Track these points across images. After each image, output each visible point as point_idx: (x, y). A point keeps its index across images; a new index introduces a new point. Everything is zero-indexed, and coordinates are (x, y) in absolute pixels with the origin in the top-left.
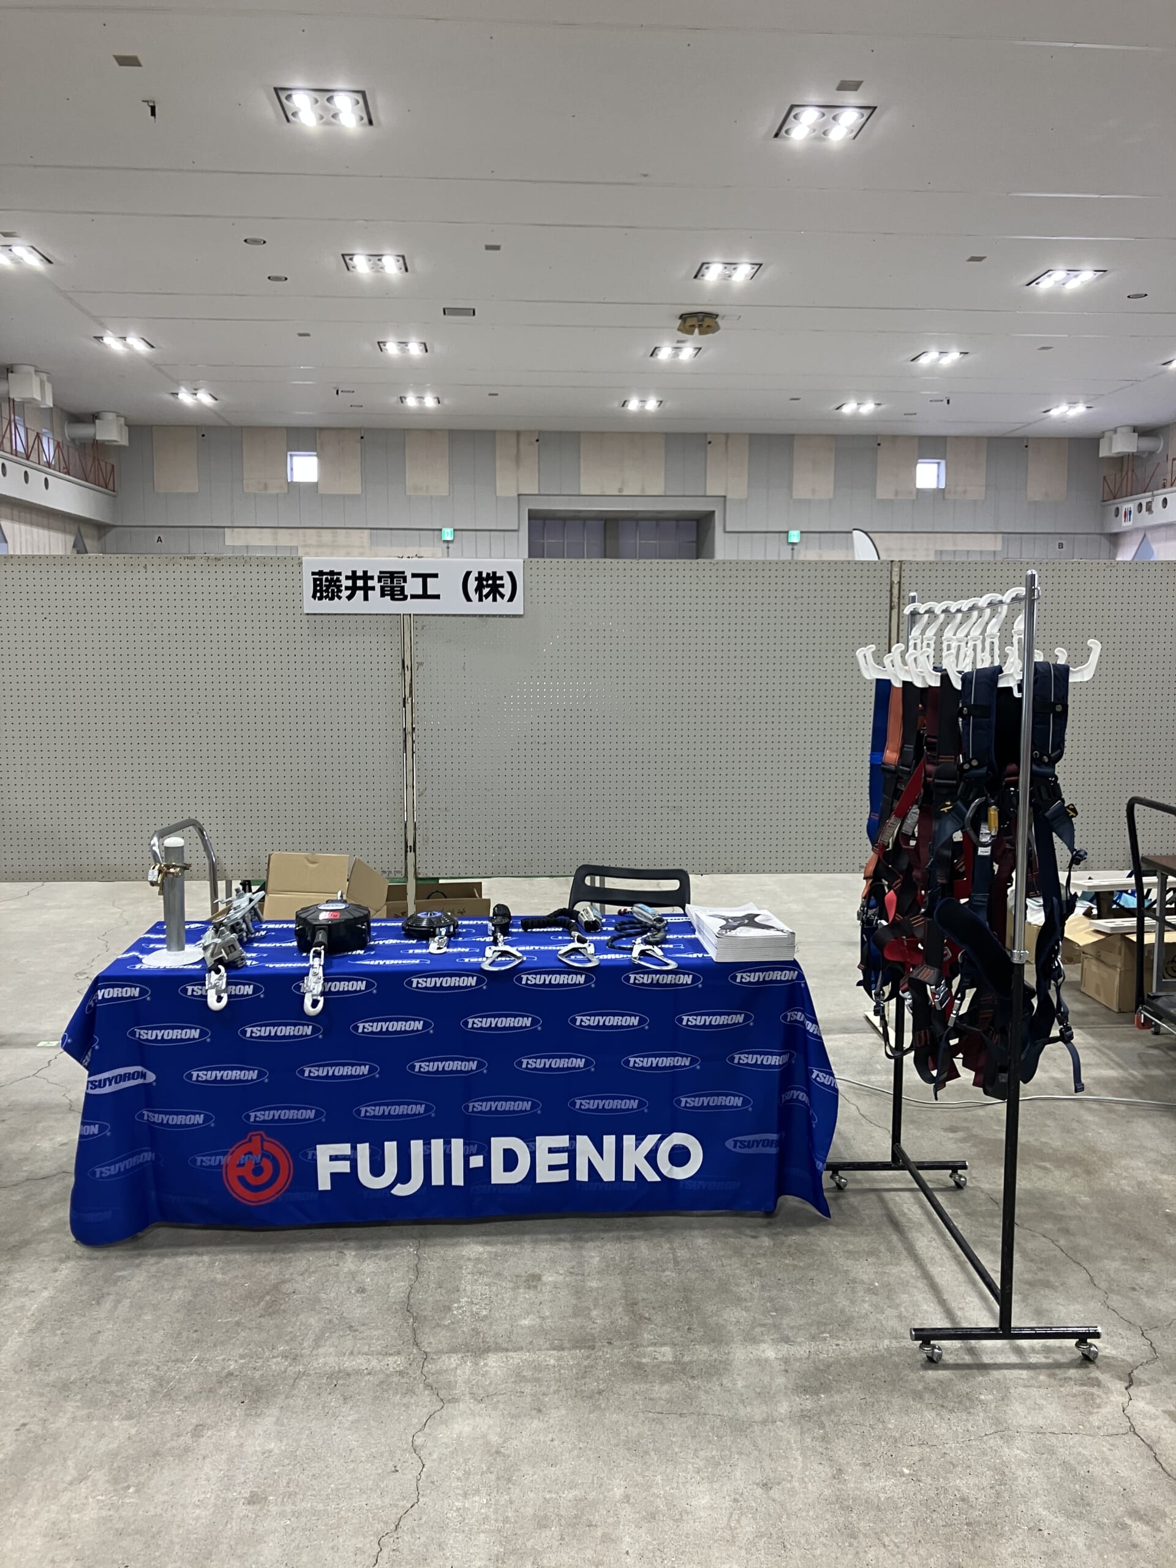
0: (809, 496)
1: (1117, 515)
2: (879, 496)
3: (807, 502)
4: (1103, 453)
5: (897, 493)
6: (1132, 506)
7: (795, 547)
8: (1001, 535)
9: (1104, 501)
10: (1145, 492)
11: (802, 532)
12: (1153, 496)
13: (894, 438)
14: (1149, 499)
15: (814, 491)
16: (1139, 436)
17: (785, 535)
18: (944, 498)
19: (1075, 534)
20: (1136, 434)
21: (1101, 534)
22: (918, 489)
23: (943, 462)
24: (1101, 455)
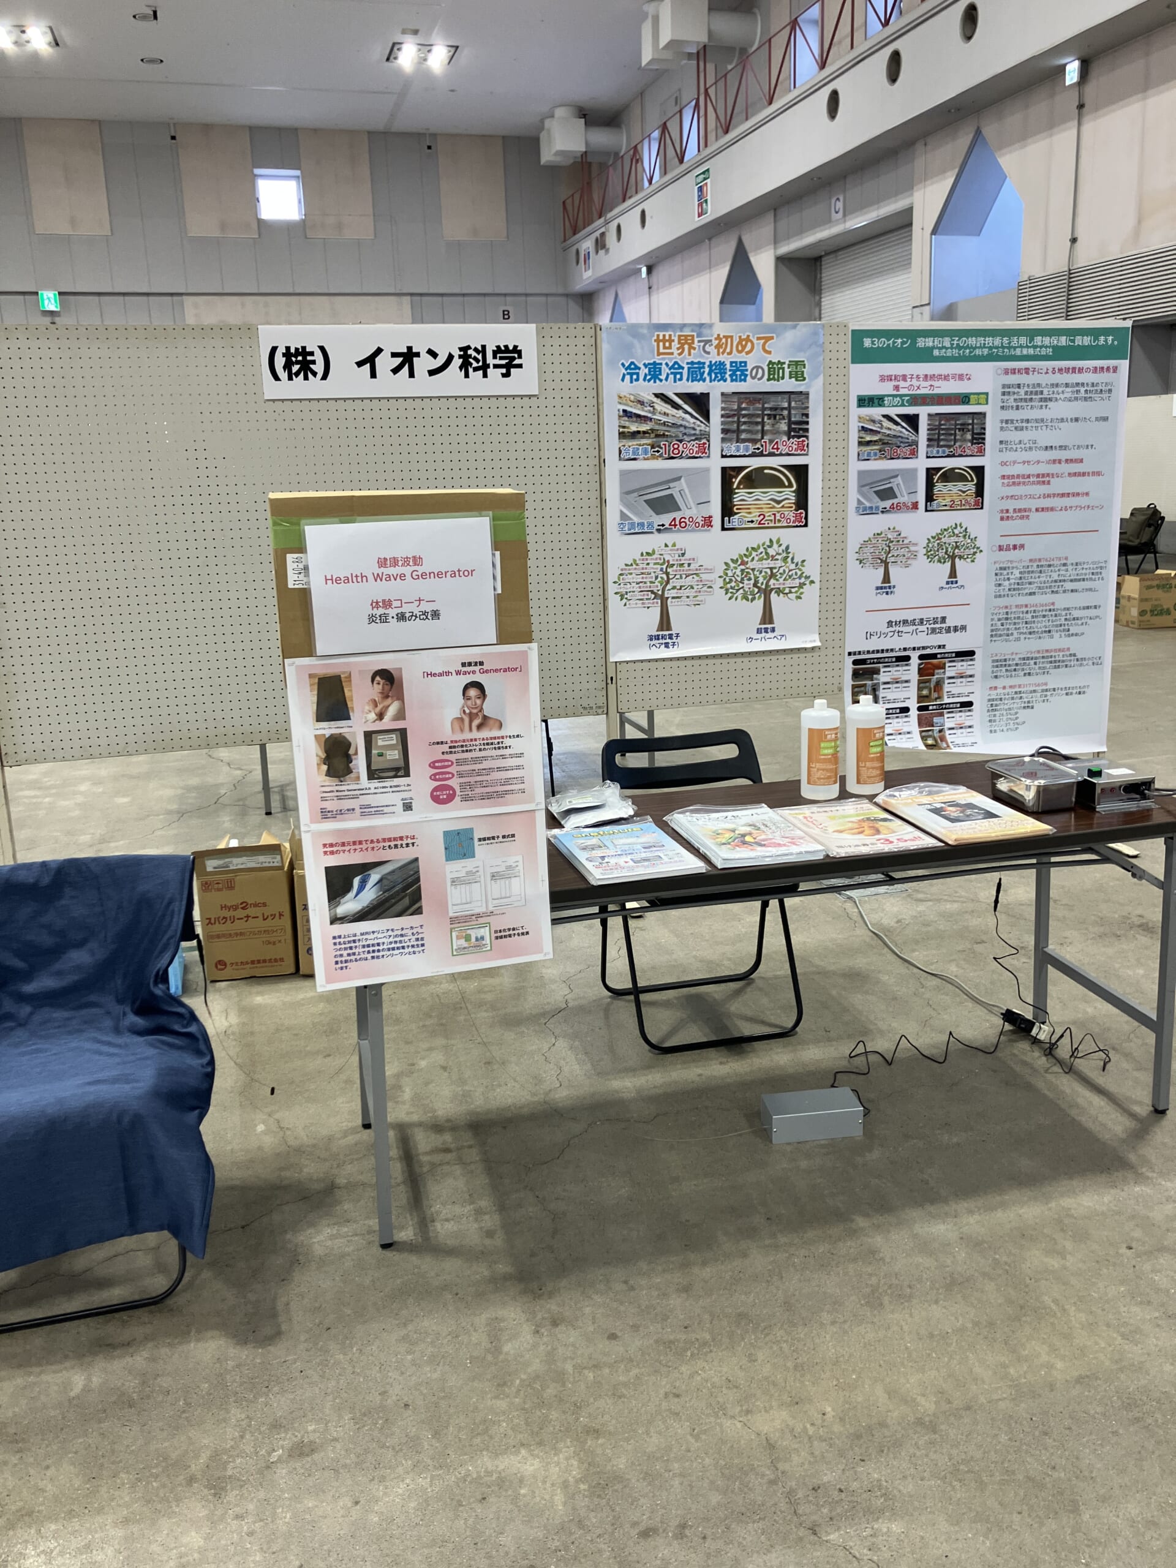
0: (64, 229)
1: (578, 262)
2: (194, 231)
3: (66, 240)
4: (547, 156)
5: (223, 227)
6: (588, 245)
7: (57, 319)
8: (409, 298)
9: (565, 241)
10: (600, 217)
11: (60, 293)
12: (607, 223)
13: (207, 128)
14: (603, 230)
15: (73, 222)
16: (586, 123)
17: (34, 297)
18: (306, 238)
19: (526, 295)
20: (583, 120)
21: (567, 295)
22: (261, 222)
23: (298, 173)
24: (542, 163)
